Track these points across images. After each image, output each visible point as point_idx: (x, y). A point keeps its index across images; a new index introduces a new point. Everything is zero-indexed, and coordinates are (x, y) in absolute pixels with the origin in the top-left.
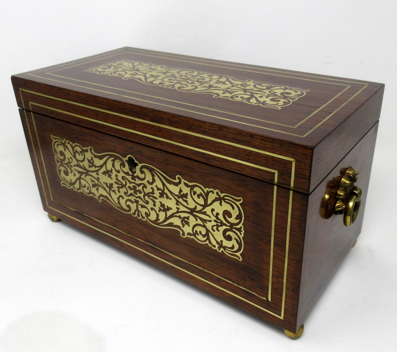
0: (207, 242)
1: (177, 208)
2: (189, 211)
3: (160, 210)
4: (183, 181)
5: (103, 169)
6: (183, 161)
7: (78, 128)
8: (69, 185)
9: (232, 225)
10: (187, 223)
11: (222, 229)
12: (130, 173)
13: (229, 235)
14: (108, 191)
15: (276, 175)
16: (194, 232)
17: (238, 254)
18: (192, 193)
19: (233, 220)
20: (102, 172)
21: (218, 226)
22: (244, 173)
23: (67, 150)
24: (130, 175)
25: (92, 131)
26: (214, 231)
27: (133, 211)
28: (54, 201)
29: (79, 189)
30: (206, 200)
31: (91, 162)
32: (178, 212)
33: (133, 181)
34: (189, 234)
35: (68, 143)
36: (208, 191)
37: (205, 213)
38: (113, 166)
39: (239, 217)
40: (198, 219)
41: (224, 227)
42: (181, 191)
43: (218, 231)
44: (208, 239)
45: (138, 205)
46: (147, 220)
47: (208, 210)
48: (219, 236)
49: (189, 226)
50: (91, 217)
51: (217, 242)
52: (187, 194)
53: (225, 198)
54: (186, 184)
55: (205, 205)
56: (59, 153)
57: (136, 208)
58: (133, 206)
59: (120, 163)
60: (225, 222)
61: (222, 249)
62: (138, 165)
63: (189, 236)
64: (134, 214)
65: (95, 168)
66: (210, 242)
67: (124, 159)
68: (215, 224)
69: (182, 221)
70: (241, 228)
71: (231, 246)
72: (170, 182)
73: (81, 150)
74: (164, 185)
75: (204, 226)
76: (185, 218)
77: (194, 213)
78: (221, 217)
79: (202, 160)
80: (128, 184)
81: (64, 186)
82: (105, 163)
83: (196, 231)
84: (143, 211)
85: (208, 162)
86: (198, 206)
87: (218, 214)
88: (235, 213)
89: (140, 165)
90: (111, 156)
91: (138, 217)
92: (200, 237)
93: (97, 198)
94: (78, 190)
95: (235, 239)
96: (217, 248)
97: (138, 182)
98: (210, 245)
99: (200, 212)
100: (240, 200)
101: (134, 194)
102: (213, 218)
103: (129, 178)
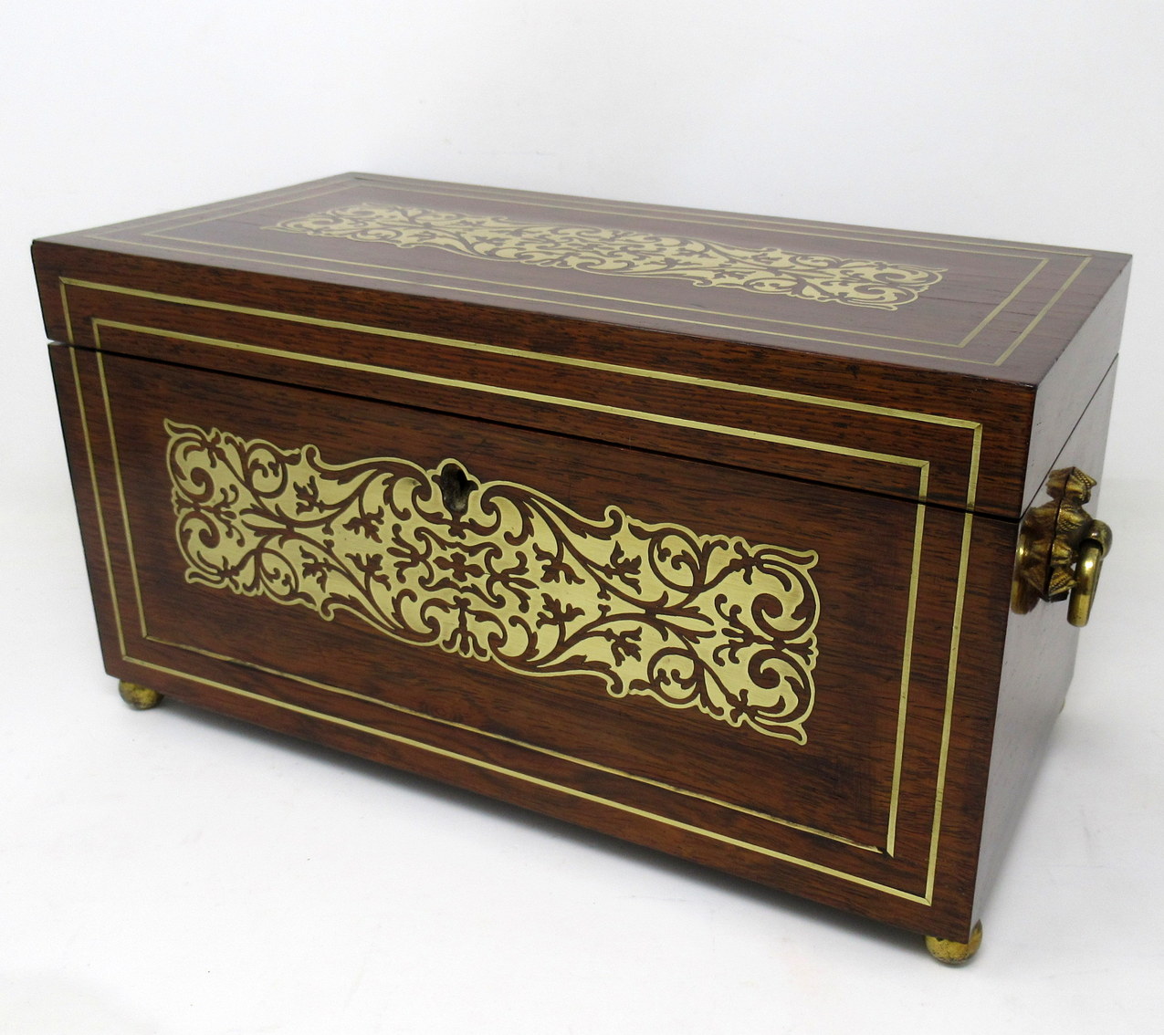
0: (697, 701)
1: (600, 607)
2: (642, 611)
3: (543, 620)
4: (627, 520)
5: (352, 512)
6: (632, 462)
7: (270, 391)
8: (218, 578)
9: (780, 638)
10: (634, 652)
11: (746, 654)
12: (448, 516)
13: (770, 671)
14: (362, 582)
15: (925, 474)
16: (655, 675)
17: (796, 725)
18: (656, 553)
19: (783, 623)
20: (346, 522)
21: (734, 647)
22: (827, 476)
23: (219, 463)
24: (446, 522)
25: (318, 395)
26: (720, 662)
27: (445, 635)
28: (148, 638)
29: (255, 584)
30: (699, 574)
31: (308, 496)
32: (603, 620)
33: (456, 539)
34: (636, 684)
35: (228, 441)
36: (707, 543)
37: (694, 613)
38: (388, 498)
39: (804, 611)
40: (671, 634)
41: (755, 648)
42: (618, 552)
43: (735, 660)
44: (702, 691)
45: (466, 613)
46: (495, 658)
47: (705, 602)
48: (736, 676)
49: (639, 658)
50: (286, 675)
51: (730, 698)
52: (638, 560)
53: (763, 557)
54: (637, 532)
55: (699, 587)
56: (188, 475)
57: (457, 624)
58: (449, 621)
59: (413, 487)
60: (757, 631)
61: (744, 717)
62: (476, 488)
63: (635, 692)
64: (450, 644)
65: (321, 511)
66: (706, 701)
67: (429, 474)
68: (725, 640)
69: (614, 649)
70: (810, 642)
71: (773, 702)
72: (581, 530)
73: (273, 460)
74: (561, 539)
75: (690, 654)
76: (625, 634)
77: (658, 616)
78: (746, 618)
79: (694, 452)
80: (437, 551)
81: (197, 583)
82: (359, 493)
83: (662, 672)
84: (482, 631)
85: (712, 456)
86: (671, 592)
87: (736, 610)
88: (791, 600)
89: (483, 488)
90: (381, 468)
91: (462, 654)
92: (674, 690)
93: (318, 608)
94: (249, 589)
95: (787, 678)
96: (726, 716)
97: (472, 539)
98: (706, 710)
99: (678, 610)
100: (810, 559)
101: (456, 581)
102: (723, 624)
103: (442, 531)
